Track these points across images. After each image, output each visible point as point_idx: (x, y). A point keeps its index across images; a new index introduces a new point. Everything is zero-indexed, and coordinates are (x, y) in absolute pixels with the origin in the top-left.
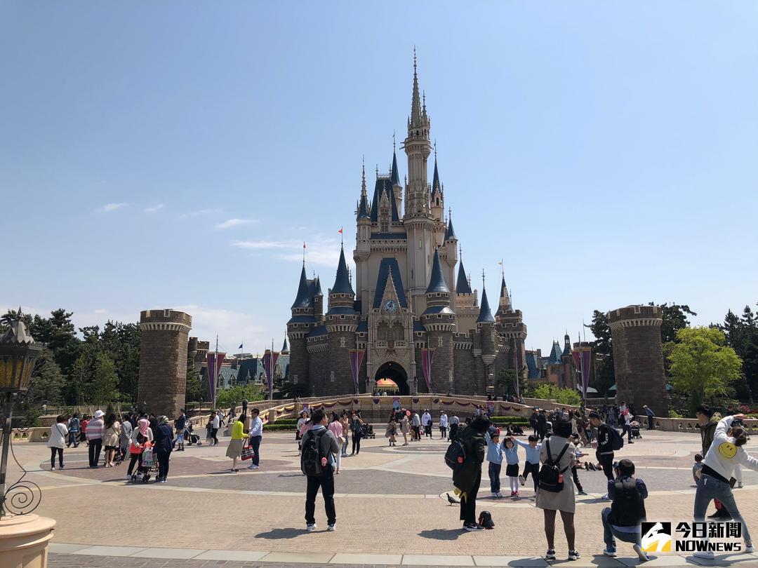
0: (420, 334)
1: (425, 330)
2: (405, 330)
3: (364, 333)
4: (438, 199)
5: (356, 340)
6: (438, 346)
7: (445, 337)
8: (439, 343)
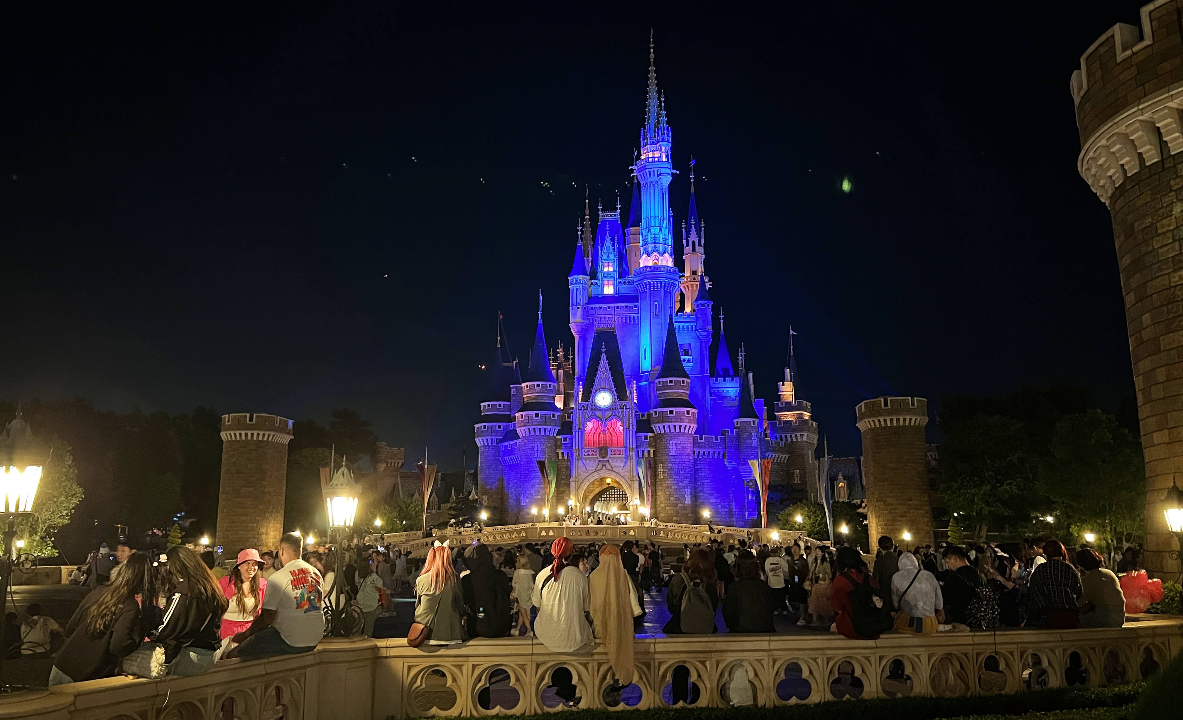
0: (646, 437)
1: (654, 432)
3: (569, 436)
4: (694, 243)
5: (557, 447)
6: (670, 454)
7: (679, 442)
8: (671, 449)
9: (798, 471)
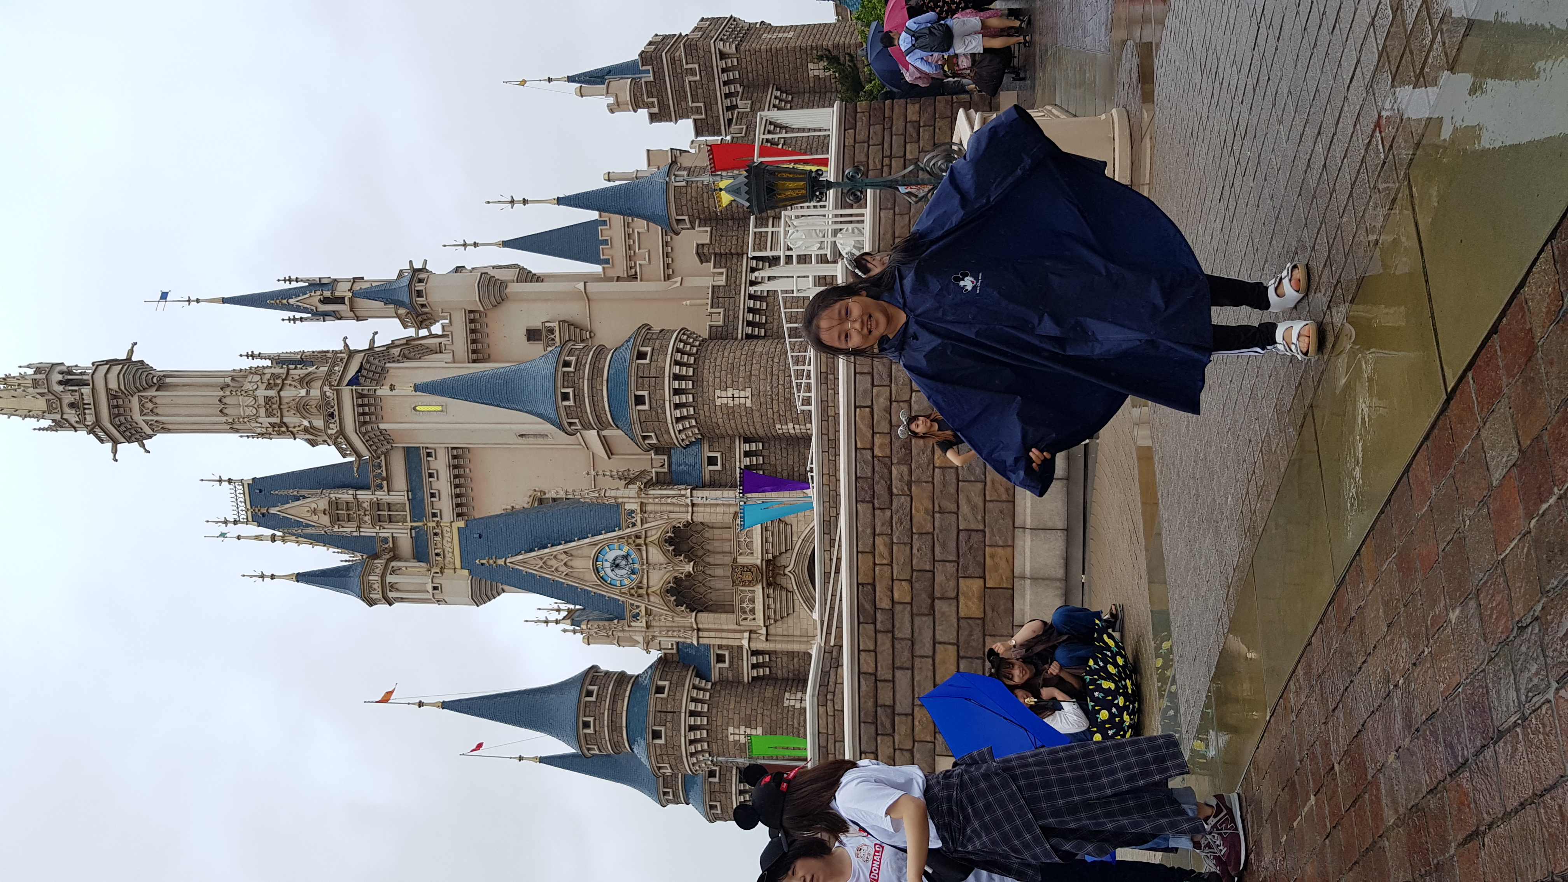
0: (712, 461)
2: (698, 518)
4: (325, 301)
5: (737, 682)
6: (749, 404)
7: (717, 380)
8: (737, 401)
9: (810, 66)
